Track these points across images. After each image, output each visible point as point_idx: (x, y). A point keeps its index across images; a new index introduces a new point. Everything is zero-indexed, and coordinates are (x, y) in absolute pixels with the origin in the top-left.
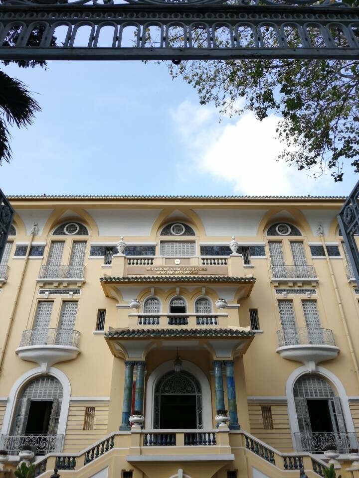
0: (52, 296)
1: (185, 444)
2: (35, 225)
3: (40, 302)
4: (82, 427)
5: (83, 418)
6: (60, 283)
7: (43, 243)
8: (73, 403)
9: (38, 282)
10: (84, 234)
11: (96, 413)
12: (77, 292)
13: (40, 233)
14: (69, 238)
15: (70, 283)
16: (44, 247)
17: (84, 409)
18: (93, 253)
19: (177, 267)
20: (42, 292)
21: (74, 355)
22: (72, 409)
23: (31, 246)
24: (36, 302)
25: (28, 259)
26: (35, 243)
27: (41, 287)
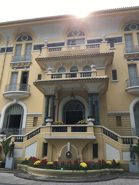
0: (17, 70)
1: (72, 131)
2: (8, 38)
3: (13, 73)
4: (32, 125)
5: (33, 121)
6: (20, 64)
7: (12, 46)
8: (28, 116)
9: (11, 64)
10: (30, 40)
11: (38, 119)
12: (28, 67)
13: (11, 42)
14: (24, 43)
15: (25, 63)
16: (12, 48)
17: (33, 118)
18: (35, 49)
19: (73, 51)
20: (13, 68)
21: (28, 96)
22: (28, 118)
23: (7, 48)
24: (10, 73)
25: (6, 54)
26: (8, 46)
27: (12, 66)
